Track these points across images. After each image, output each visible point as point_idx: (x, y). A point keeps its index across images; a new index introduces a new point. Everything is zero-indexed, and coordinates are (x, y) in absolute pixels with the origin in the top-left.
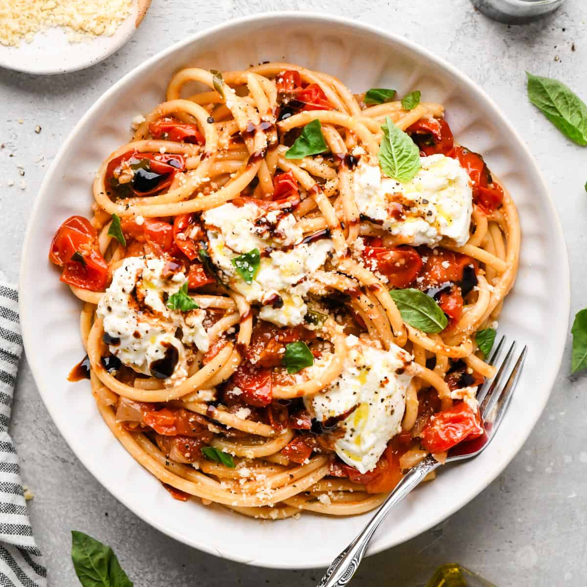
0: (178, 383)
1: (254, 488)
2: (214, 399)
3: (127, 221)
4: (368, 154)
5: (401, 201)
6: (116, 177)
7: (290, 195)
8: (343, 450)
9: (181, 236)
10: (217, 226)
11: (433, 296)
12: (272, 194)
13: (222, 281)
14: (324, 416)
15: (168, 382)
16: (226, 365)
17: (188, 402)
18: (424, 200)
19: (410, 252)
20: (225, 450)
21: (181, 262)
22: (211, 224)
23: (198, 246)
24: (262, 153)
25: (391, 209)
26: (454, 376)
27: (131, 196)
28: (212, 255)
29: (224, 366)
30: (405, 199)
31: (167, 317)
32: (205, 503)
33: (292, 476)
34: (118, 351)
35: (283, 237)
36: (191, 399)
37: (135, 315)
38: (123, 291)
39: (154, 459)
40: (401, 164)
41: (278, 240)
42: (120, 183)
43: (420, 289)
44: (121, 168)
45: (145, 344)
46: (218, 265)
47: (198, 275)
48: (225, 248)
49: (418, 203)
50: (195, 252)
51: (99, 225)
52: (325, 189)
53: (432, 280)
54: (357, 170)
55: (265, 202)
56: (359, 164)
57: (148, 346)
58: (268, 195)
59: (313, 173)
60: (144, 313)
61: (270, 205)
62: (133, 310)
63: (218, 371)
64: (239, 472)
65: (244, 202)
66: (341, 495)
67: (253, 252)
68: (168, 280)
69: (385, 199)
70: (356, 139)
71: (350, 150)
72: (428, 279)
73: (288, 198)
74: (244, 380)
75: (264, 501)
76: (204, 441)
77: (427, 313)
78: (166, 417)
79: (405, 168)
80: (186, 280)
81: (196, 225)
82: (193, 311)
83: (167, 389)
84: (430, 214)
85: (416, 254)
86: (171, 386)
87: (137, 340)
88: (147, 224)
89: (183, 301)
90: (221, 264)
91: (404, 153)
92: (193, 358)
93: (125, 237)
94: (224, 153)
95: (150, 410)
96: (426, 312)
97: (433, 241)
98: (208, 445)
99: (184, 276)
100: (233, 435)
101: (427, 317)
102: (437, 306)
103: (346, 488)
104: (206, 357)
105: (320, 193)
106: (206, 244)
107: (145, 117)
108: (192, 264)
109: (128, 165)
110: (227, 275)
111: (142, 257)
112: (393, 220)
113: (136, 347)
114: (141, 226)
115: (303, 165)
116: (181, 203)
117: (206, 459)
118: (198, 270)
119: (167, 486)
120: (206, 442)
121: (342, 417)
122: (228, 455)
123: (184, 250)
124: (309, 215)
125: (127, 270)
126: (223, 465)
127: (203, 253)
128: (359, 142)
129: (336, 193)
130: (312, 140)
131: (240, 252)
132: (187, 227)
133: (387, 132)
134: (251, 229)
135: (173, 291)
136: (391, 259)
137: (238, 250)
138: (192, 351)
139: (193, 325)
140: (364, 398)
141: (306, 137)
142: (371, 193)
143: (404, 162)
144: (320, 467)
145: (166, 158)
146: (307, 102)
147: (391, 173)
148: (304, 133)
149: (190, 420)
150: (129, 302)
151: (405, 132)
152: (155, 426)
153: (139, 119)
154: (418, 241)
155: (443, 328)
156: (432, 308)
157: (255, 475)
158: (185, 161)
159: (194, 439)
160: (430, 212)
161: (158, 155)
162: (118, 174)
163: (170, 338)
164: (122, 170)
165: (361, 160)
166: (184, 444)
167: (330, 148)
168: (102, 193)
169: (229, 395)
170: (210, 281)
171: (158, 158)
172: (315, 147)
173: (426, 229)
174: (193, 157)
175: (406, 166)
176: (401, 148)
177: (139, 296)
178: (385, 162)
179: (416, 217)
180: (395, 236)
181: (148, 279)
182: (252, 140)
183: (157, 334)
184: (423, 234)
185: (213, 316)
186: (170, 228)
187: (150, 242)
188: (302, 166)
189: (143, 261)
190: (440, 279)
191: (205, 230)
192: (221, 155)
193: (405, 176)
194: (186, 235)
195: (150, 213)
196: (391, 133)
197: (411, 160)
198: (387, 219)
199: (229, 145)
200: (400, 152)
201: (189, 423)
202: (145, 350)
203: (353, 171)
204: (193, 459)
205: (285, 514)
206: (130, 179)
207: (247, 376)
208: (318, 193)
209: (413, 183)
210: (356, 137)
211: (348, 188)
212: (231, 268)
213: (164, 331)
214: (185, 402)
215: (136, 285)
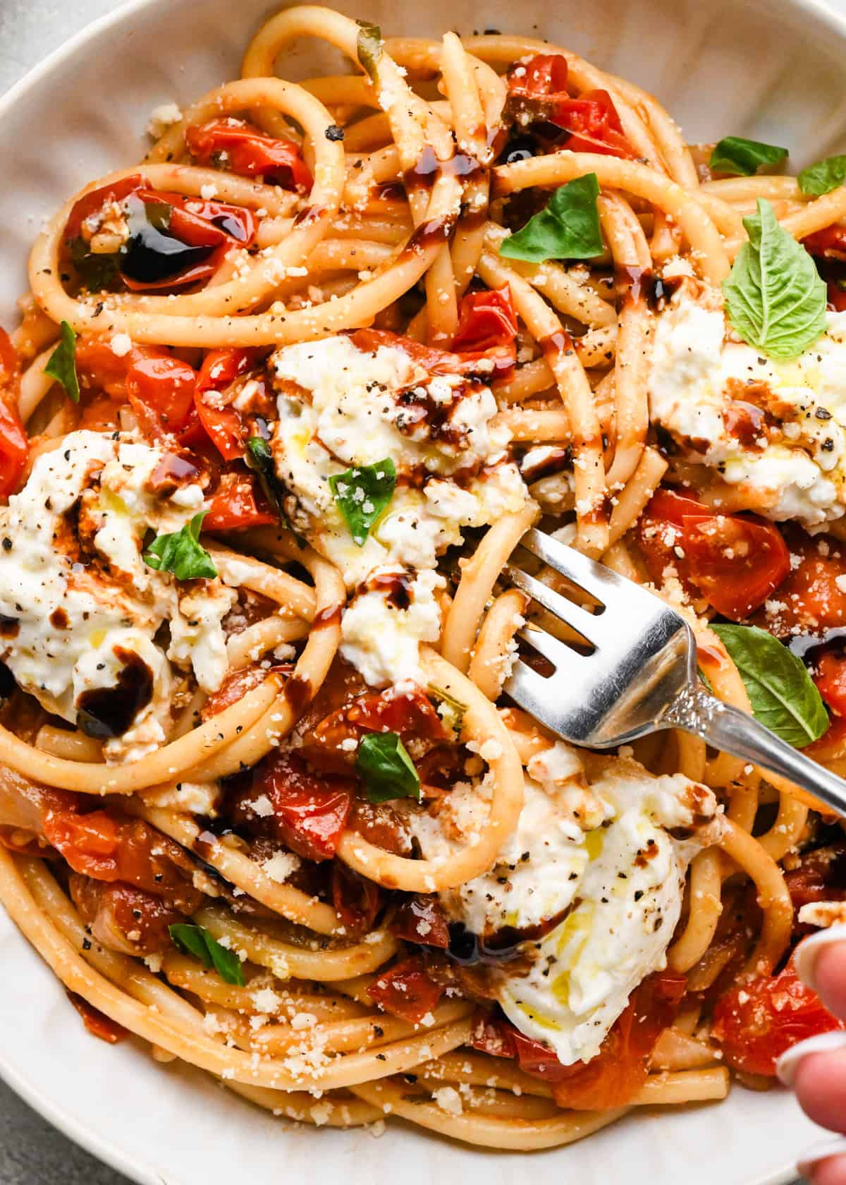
0: (135, 754)
1: (283, 1044)
2: (213, 814)
3: (91, 344)
4: (700, 278)
5: (765, 403)
6: (86, 236)
7: (494, 344)
8: (517, 1002)
9: (214, 398)
10: (305, 385)
11: (803, 654)
12: (452, 335)
13: (290, 523)
15: (114, 746)
16: (255, 728)
17: (153, 807)
18: (819, 410)
19: (765, 529)
20: (225, 942)
21: (203, 462)
22: (290, 378)
23: (250, 428)
24: (447, 225)
25: (734, 418)
26: (817, 858)
27: (115, 288)
28: (278, 455)
29: (248, 728)
30: (775, 398)
31: (143, 589)
32: (160, 1057)
33: (379, 1033)
34: (10, 649)
35: (463, 444)
36: (163, 802)
37: (65, 570)
38: (48, 505)
39: (57, 926)
40: (780, 314)
41: (448, 450)
42: (92, 251)
43: (771, 631)
44: (102, 216)
45: (76, 645)
46: (289, 482)
47: (238, 498)
48: (315, 445)
49: (804, 414)
50: (240, 444)
51: (28, 347)
52: (581, 346)
53: (807, 614)
54: (668, 314)
55: (431, 351)
56: (675, 298)
57: (83, 651)
58: (442, 336)
59: (560, 302)
60: (87, 569)
61: (442, 361)
62: (61, 557)
63: (233, 741)
64: (253, 997)
65: (381, 341)
66: (489, 1097)
67: (382, 466)
68: (161, 498)
69: (725, 393)
70: (679, 238)
71: (658, 263)
72: (796, 611)
73: (488, 351)
74: (287, 783)
75: (300, 1081)
76: (179, 906)
77: (782, 694)
78: (97, 833)
79: (788, 326)
80: (207, 506)
81: (253, 378)
82: (203, 583)
83: (109, 763)
84: (828, 446)
85: (778, 538)
86: (117, 758)
87: (58, 633)
88: (137, 356)
89: (185, 554)
90: (298, 480)
91: (789, 290)
92: (183, 701)
93: (81, 381)
94: (354, 219)
95: (65, 808)
96: (778, 691)
97: (822, 515)
98: (189, 920)
99: (202, 496)
100: (249, 909)
101: (779, 703)
102: (810, 681)
103: (505, 1084)
104: (210, 704)
105: (567, 353)
106: (271, 427)
107: (182, 110)
108: (228, 473)
109: (119, 213)
110: (305, 511)
111: (111, 434)
112: (735, 442)
113: (53, 647)
114: (122, 358)
115: (539, 280)
116: (227, 320)
117: (179, 951)
118: (239, 489)
119: (76, 999)
120: (183, 910)
121: (533, 933)
122: (231, 955)
123: (216, 433)
124: (533, 404)
125: (67, 459)
126: (217, 973)
127: (258, 446)
128: (684, 250)
129: (607, 361)
130: (573, 223)
131: (347, 459)
132: (233, 380)
133: (755, 233)
134: (386, 410)
135: (170, 525)
136: (716, 535)
137: (345, 453)
138: (186, 683)
139: (195, 618)
141: (556, 213)
142: (693, 371)
143: (787, 312)
144: (452, 1024)
145: (212, 211)
146: (575, 129)
147: (751, 333)
148: (555, 201)
149: (154, 852)
150: (55, 536)
151: (801, 242)
152: (67, 849)
153: (169, 112)
154: (788, 507)
155: (813, 738)
156: (796, 684)
157: (291, 1011)
158: (256, 226)
159: (158, 898)
160: (829, 441)
161: (195, 202)
162: (91, 230)
163: (137, 642)
164: (102, 222)
165: (683, 288)
166: (132, 907)
167: (610, 251)
168: (48, 271)
169: (245, 812)
170: (264, 519)
171: (193, 207)
172: (573, 242)
173: (811, 482)
174: (278, 218)
175: (789, 321)
176: (785, 276)
177: (82, 525)
178: (739, 304)
179: (792, 448)
180: (732, 487)
181: (112, 487)
182: (425, 195)
183: (110, 625)
184: (802, 493)
185: (252, 607)
186: (189, 375)
187: (136, 400)
188: (535, 283)
189: (110, 444)
190: (827, 614)
191: (273, 393)
192: (345, 222)
193: (783, 346)
194: (223, 399)
195: (150, 332)
196: (764, 239)
197: (803, 310)
198: (721, 438)
199: (368, 202)
200: (779, 285)
201: (151, 858)
202: (73, 660)
203: (658, 313)
204: (145, 947)
205: (347, 1118)
206: (116, 246)
207: (294, 777)
208: (561, 352)
209: (800, 367)
210: (678, 234)
211: (638, 353)
212: (320, 493)
213: (128, 622)
214: (147, 805)
215: (81, 497)
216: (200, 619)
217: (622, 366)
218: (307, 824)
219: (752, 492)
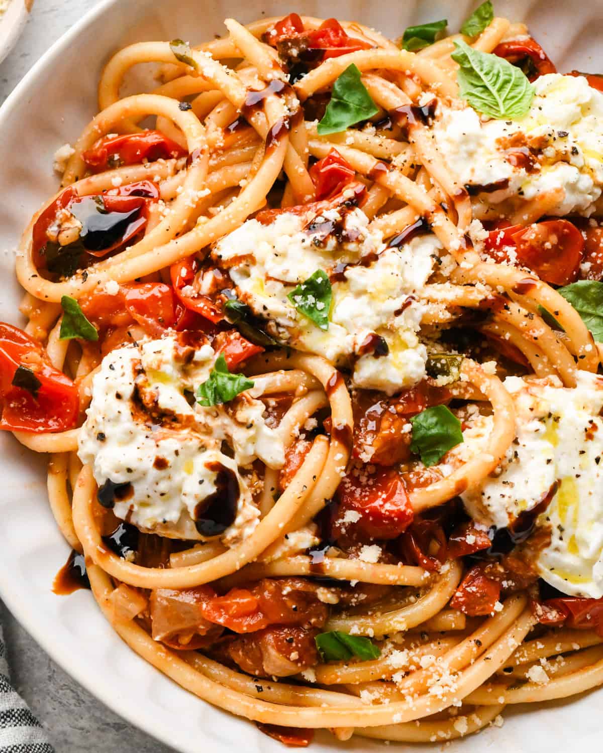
0: (248, 531)
1: (422, 681)
2: (317, 541)
3: (90, 298)
5: (525, 143)
6: (53, 239)
8: (552, 569)
9: (188, 291)
12: (314, 195)
13: (277, 337)
14: (510, 514)
15: (232, 533)
16: (325, 472)
17: (273, 562)
18: (559, 133)
20: (354, 632)
22: (233, 256)
23: (220, 299)
24: (286, 122)
25: (514, 158)
28: (250, 301)
29: (320, 476)
30: (530, 137)
32: (344, 737)
33: (478, 643)
34: (132, 506)
36: (278, 554)
37: (148, 433)
38: (119, 396)
39: (234, 688)
40: (504, 94)
42: (63, 244)
44: (58, 222)
45: (177, 478)
46: (265, 313)
47: (234, 343)
48: (270, 283)
49: (552, 139)
50: (219, 312)
51: (41, 333)
52: (395, 166)
54: (437, 125)
55: (308, 206)
56: (437, 113)
57: (183, 480)
58: (309, 197)
60: (162, 426)
61: (319, 207)
62: (142, 426)
63: (314, 486)
64: (388, 662)
66: (559, 663)
67: (318, 274)
68: (187, 363)
69: (498, 149)
70: (419, 82)
71: (414, 100)
72: (599, 262)
74: (357, 496)
75: (445, 699)
76: (314, 623)
78: (242, 600)
79: (513, 98)
82: (244, 398)
83: (232, 547)
84: (575, 152)
86: (237, 540)
87: (162, 473)
88: (125, 291)
89: (224, 385)
90: (271, 310)
91: (502, 78)
92: (259, 488)
94: (219, 155)
95: (211, 597)
97: (590, 198)
98: (323, 630)
99: (213, 350)
100: (363, 597)
103: (567, 647)
105: (390, 172)
106: (234, 291)
107: (73, 146)
109: (69, 214)
110: (283, 327)
111: (131, 346)
112: (522, 172)
113: (163, 486)
114: (116, 296)
115: (349, 141)
116: (173, 242)
117: (324, 660)
118: (232, 337)
119: (270, 729)
120: (318, 625)
121: (541, 507)
122: (363, 639)
123: (202, 309)
125: (113, 369)
127: (234, 304)
128: (426, 87)
130: (352, 100)
131: (295, 281)
132: (194, 278)
133: (463, 59)
134: (303, 241)
135: (199, 379)
136: (536, 238)
137: (292, 277)
139: (250, 422)
140: (565, 467)
141: (341, 98)
142: (472, 146)
143: (508, 90)
144: (519, 616)
145: (126, 190)
146: (326, 47)
147: (493, 112)
148: (336, 92)
149: (285, 593)
150: (132, 414)
151: (492, 53)
152: (227, 620)
153: (65, 151)
157: (416, 659)
158: (158, 187)
159: (297, 626)
160: (574, 148)
161: (112, 190)
162: (55, 235)
163: (215, 457)
164: (60, 225)
165: (438, 106)
166: (284, 639)
167: (382, 106)
168: (34, 276)
169: (340, 527)
171: (113, 193)
172: (358, 111)
173: (576, 178)
174: (169, 178)
175: (511, 95)
176: (495, 72)
177: (145, 401)
178: (476, 100)
179: (554, 163)
180: (531, 201)
181: (154, 366)
182: (262, 114)
183: (192, 454)
185: (274, 408)
186: (165, 288)
187: (138, 318)
188: (348, 143)
189: (135, 350)
191: (225, 272)
192: (214, 160)
193: (516, 108)
194: (195, 289)
195: (127, 273)
196: (470, 59)
197: (516, 86)
198: (514, 172)
199: (224, 139)
200: (495, 77)
201: (284, 598)
202: (179, 490)
203: (431, 127)
204: (304, 662)
205: (478, 721)
206: (77, 234)
207: (359, 490)
208: (388, 171)
209: (532, 118)
210: (418, 80)
211: (434, 150)
212: (288, 310)
213: (203, 448)
214: (267, 563)
215: (136, 384)
216: (253, 421)
217: (429, 161)
218: (388, 506)
219: (548, 195)
